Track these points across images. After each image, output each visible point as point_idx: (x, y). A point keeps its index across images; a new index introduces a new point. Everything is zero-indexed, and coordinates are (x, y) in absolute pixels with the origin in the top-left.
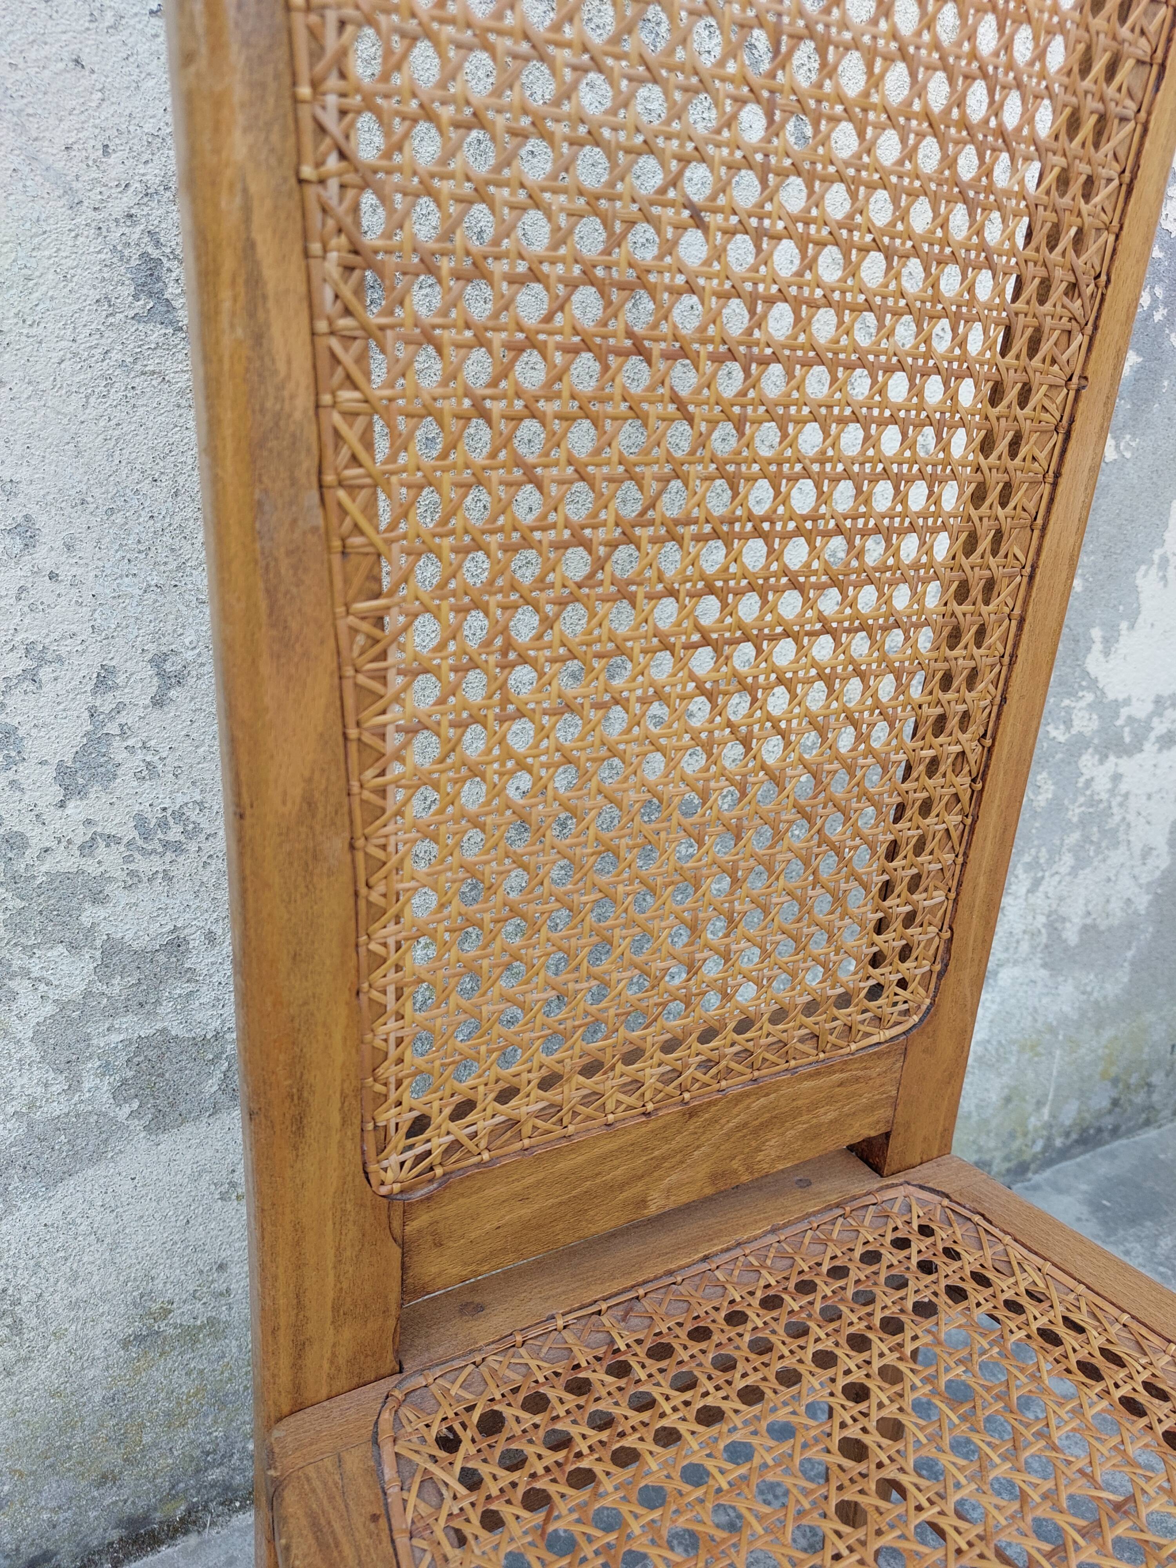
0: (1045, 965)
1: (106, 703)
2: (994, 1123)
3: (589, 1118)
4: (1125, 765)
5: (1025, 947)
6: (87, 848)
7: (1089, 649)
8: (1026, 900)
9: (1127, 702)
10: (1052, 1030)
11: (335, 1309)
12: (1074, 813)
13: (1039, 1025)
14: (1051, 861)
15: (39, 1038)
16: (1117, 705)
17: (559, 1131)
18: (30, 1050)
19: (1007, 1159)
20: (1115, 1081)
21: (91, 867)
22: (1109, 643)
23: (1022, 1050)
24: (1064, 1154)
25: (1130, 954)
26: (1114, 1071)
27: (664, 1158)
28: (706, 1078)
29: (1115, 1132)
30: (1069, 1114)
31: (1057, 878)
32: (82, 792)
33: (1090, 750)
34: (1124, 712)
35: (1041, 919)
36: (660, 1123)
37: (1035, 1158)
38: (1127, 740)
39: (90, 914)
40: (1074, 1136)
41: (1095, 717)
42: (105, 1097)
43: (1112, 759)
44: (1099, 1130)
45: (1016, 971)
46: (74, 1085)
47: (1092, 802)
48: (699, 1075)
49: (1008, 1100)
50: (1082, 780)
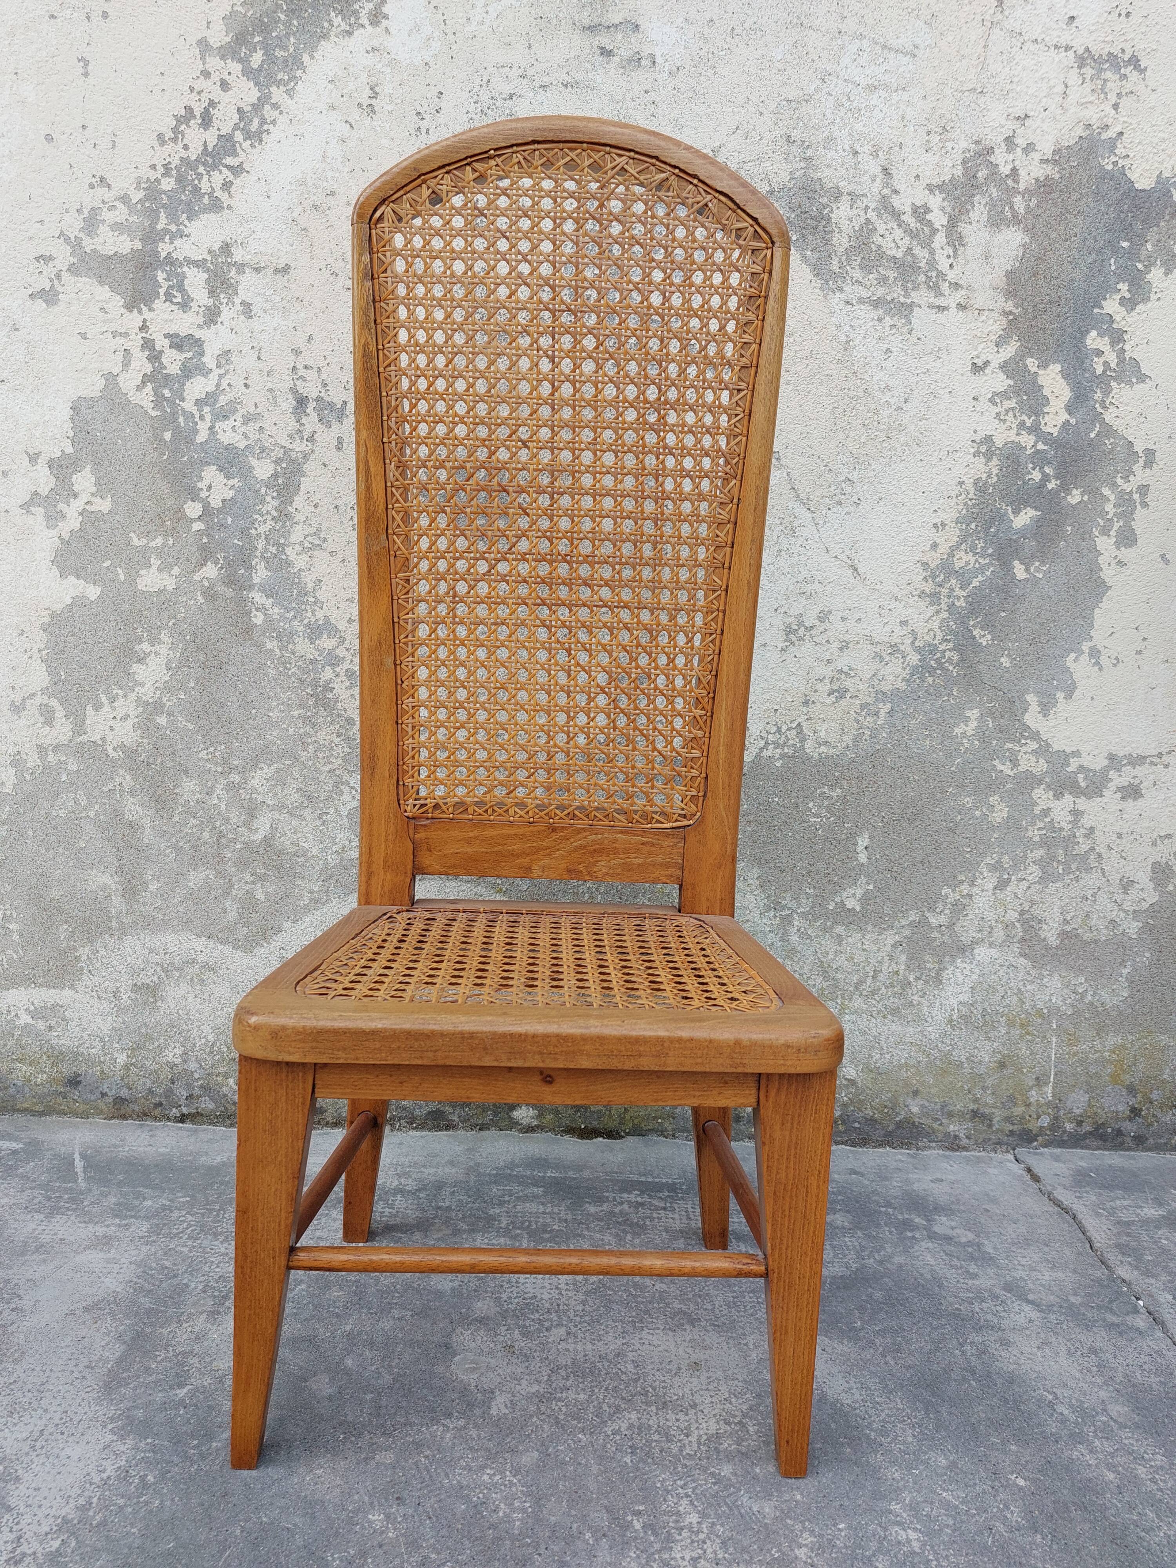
0: (1024, 955)
2: (989, 1082)
3: (500, 815)
4: (1082, 804)
5: (999, 934)
7: (1026, 709)
8: (994, 894)
9: (1078, 754)
10: (1042, 1015)
11: (385, 862)
12: (1035, 834)
13: (1027, 1006)
14: (1015, 866)
16: (1065, 756)
17: (486, 816)
19: (1008, 1119)
20: (1131, 1090)
22: (1045, 709)
23: (1011, 1024)
24: (1079, 1141)
25: (1125, 971)
26: (1127, 1079)
29: (1140, 1142)
30: (1078, 1102)
31: (1025, 884)
33: (1043, 786)
34: (1074, 763)
35: (1013, 916)
36: (536, 828)
37: (1041, 1131)
38: (1083, 784)
40: (1087, 1128)
41: (1042, 761)
43: (1068, 797)
44: (1119, 1132)
45: (994, 952)
47: (1053, 828)
49: (1002, 1065)
50: (1038, 808)
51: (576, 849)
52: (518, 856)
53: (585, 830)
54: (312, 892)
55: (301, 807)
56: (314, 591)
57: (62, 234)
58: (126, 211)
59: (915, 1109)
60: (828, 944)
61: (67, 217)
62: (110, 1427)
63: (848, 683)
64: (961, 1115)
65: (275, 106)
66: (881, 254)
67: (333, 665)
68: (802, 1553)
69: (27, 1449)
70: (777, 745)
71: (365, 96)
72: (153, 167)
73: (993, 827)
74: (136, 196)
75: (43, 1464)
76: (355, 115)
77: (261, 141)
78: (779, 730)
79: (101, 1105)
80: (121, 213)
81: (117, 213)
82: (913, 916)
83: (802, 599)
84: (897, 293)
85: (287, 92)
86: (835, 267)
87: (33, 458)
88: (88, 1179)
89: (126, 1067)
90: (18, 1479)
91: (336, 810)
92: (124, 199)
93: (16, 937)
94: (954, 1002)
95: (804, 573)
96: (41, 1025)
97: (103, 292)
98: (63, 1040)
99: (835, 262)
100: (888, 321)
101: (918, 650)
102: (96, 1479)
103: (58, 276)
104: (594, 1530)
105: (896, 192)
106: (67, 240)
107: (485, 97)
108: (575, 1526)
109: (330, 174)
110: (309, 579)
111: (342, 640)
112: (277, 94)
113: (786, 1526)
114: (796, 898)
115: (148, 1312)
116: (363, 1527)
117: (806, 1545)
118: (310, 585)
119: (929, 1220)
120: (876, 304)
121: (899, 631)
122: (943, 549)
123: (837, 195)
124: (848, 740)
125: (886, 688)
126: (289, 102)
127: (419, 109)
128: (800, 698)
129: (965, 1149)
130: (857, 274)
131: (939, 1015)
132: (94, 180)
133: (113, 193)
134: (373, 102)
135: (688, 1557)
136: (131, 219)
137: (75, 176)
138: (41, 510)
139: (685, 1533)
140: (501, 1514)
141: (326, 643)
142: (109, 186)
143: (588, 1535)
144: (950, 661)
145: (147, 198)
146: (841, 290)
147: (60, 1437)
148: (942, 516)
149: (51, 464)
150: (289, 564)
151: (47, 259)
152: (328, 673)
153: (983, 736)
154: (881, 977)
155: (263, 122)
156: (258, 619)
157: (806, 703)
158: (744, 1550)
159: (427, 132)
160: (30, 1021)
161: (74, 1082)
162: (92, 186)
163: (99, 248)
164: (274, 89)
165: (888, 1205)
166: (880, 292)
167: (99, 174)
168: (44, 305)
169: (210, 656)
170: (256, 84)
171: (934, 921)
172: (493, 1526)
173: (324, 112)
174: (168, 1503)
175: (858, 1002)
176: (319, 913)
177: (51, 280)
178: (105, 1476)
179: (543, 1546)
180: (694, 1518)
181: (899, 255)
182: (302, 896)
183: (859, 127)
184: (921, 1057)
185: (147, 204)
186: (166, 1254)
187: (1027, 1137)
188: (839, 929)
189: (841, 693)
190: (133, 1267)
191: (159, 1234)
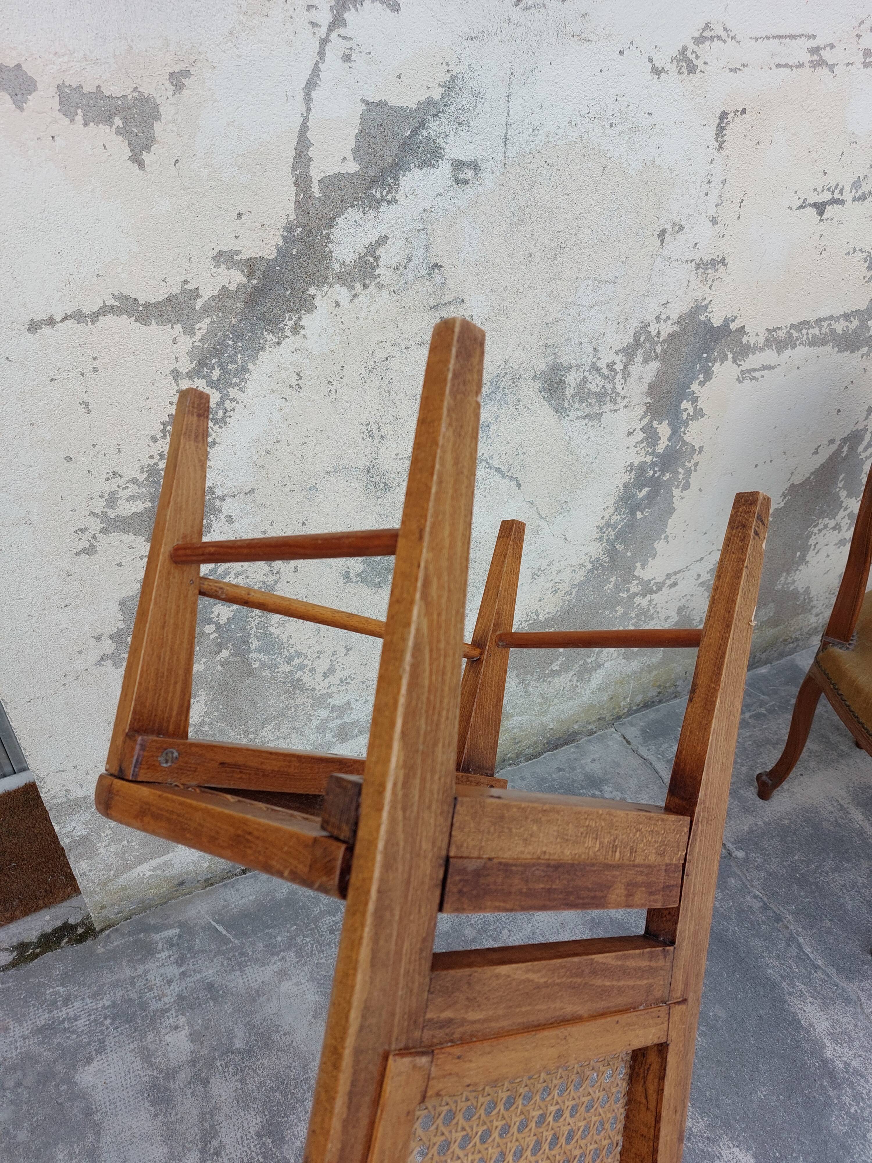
0: (624, 658)
1: (334, 658)
2: (606, 706)
4: (654, 596)
6: (329, 688)
7: (635, 569)
9: (654, 579)
10: (628, 676)
12: (633, 614)
13: (623, 675)
15: (317, 728)
16: (649, 581)
18: (315, 730)
19: (612, 715)
20: (659, 686)
21: (329, 691)
22: (644, 566)
23: (616, 684)
24: (637, 711)
26: (658, 684)
29: (660, 702)
30: (639, 699)
32: (328, 677)
33: (639, 596)
34: (652, 582)
37: (624, 714)
38: (655, 589)
39: (329, 700)
40: (641, 705)
41: (639, 586)
42: (331, 737)
43: (649, 596)
44: (653, 702)
45: (612, 662)
46: (324, 736)
47: (641, 609)
49: (611, 699)
50: (635, 605)
55: (290, 734)
56: (288, 641)
57: (91, 513)
58: (136, 487)
59: (576, 727)
60: (545, 686)
61: (92, 502)
63: (560, 586)
64: (594, 721)
65: (233, 400)
66: (589, 393)
67: (301, 670)
70: (526, 621)
71: (294, 380)
72: (152, 457)
73: (617, 618)
74: (142, 477)
76: (288, 392)
77: (225, 423)
78: (527, 615)
79: (198, 885)
80: (133, 489)
81: (130, 490)
82: (581, 662)
83: (541, 560)
84: (596, 410)
85: (241, 390)
86: (566, 406)
87: (98, 639)
88: (235, 936)
89: (209, 867)
91: (309, 728)
92: (134, 481)
93: (137, 847)
94: (595, 685)
95: (542, 548)
96: (158, 872)
97: (129, 538)
98: (170, 872)
99: (566, 403)
100: (590, 424)
101: (592, 563)
103: (94, 537)
105: (599, 359)
106: (96, 515)
107: (371, 364)
109: (275, 431)
110: (284, 638)
111: (306, 657)
112: (233, 392)
114: (532, 675)
118: (285, 640)
119: (601, 791)
120: (584, 418)
121: (583, 558)
122: (607, 518)
123: (569, 368)
124: (558, 608)
125: (576, 582)
126: (243, 395)
127: (329, 379)
128: (538, 599)
129: (595, 732)
130: (576, 406)
131: (588, 692)
132: (108, 475)
133: (124, 480)
134: (299, 382)
136: (141, 491)
137: (93, 476)
138: (110, 661)
141: (297, 661)
142: (120, 476)
144: (605, 562)
145: (150, 476)
146: (568, 415)
148: (608, 504)
149: (111, 638)
150: (271, 634)
151: (84, 530)
152: (300, 673)
153: (616, 586)
154: (566, 689)
155: (225, 411)
156: (256, 665)
157: (540, 600)
159: (336, 392)
160: (152, 873)
161: (182, 883)
162: (107, 479)
163: (121, 513)
164: (230, 390)
165: (582, 788)
166: (587, 411)
167: (112, 471)
168: (87, 556)
169: (230, 691)
170: (217, 390)
171: (589, 661)
173: (267, 396)
175: (556, 701)
177: (89, 541)
181: (598, 390)
183: (583, 329)
184: (580, 709)
185: (150, 480)
187: (619, 718)
188: (550, 679)
189: (556, 591)
190: (311, 983)
191: (303, 957)
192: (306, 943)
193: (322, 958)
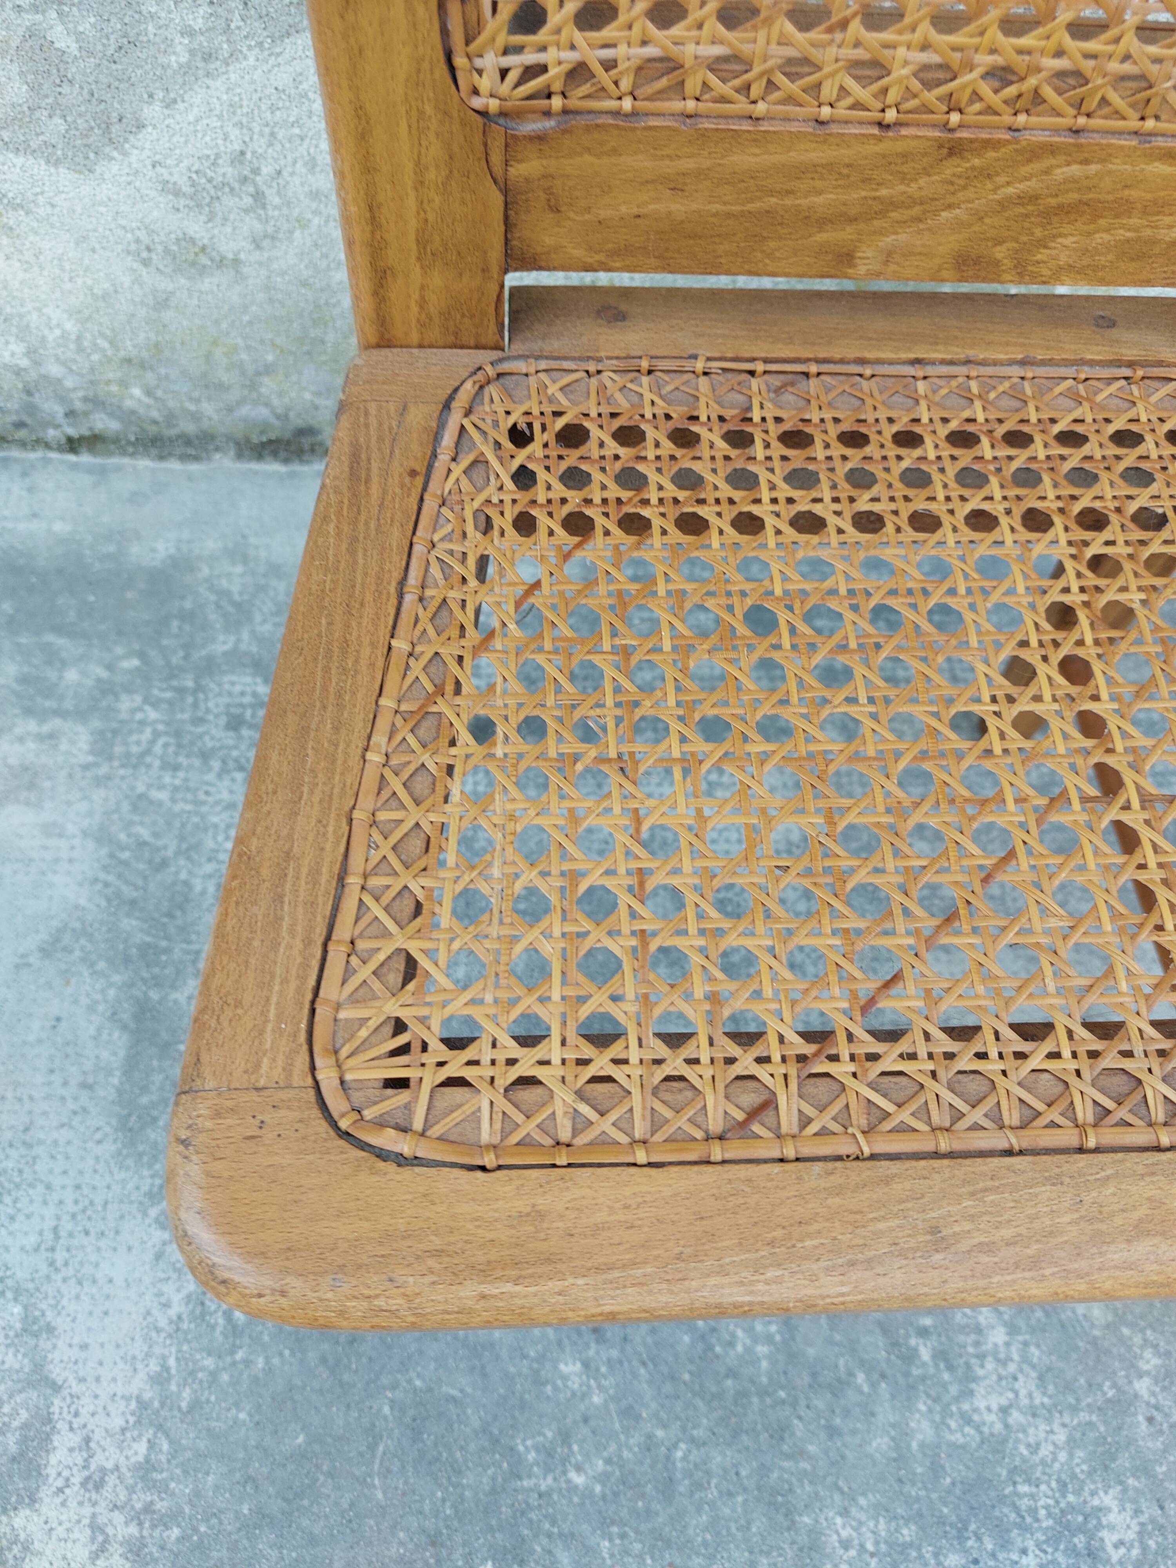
3: (789, 100)
11: (421, 243)
17: (741, 105)
27: (893, 204)
28: (995, 100)
36: (900, 146)
48: (985, 89)
51: (1004, 205)
52: (823, 223)
53: (1052, 150)
54: (189, 32)
62: (153, 1212)
68: (1142, 1386)
69: (44, 1269)
75: (77, 1297)
90: (50, 1329)
102: (163, 1323)
104: (867, 1366)
108: (841, 1362)
113: (1122, 1340)
115: (145, 949)
116: (556, 1389)
117: (1148, 1373)
135: (994, 1407)
139: (990, 1365)
140: (740, 1348)
143: (861, 1378)
147: (85, 1241)
158: (1068, 1387)
172: (732, 1373)
174: (276, 1361)
176: (218, 84)
178: (172, 1313)
179: (803, 1402)
180: (998, 1336)
182: (169, 42)
186: (135, 808)
190: (91, 844)
191: (110, 758)
192: (142, 723)
193: (161, 787)
